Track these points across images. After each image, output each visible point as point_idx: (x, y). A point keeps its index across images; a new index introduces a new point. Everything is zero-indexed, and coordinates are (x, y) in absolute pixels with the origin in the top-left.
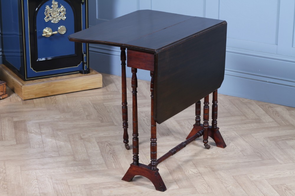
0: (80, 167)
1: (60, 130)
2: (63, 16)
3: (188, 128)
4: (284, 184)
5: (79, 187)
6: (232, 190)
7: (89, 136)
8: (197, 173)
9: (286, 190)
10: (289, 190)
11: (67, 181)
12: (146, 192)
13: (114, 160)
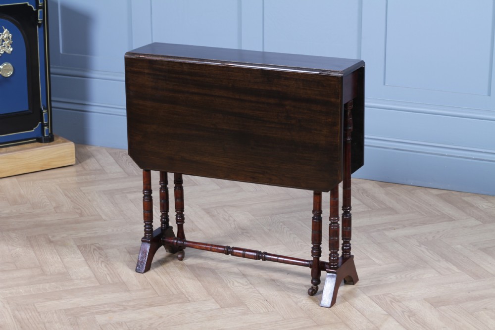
0: (53, 284)
1: (14, 230)
2: (8, 47)
3: (224, 219)
4: (388, 294)
5: (56, 313)
6: (306, 307)
7: (63, 237)
8: (246, 284)
9: (393, 302)
10: (397, 302)
11: (34, 305)
12: (168, 316)
13: (109, 271)
